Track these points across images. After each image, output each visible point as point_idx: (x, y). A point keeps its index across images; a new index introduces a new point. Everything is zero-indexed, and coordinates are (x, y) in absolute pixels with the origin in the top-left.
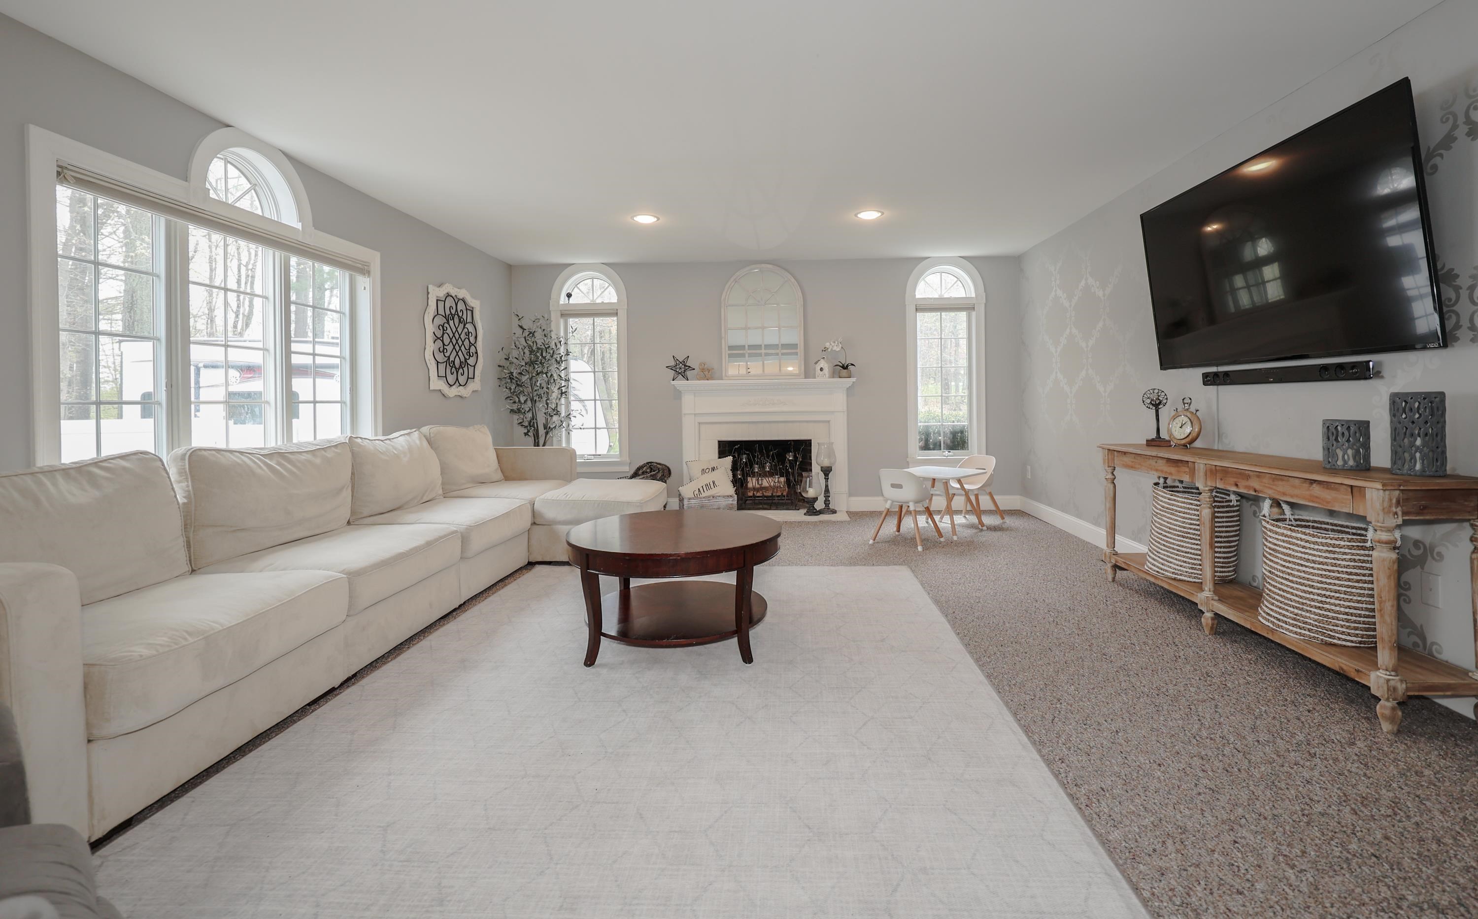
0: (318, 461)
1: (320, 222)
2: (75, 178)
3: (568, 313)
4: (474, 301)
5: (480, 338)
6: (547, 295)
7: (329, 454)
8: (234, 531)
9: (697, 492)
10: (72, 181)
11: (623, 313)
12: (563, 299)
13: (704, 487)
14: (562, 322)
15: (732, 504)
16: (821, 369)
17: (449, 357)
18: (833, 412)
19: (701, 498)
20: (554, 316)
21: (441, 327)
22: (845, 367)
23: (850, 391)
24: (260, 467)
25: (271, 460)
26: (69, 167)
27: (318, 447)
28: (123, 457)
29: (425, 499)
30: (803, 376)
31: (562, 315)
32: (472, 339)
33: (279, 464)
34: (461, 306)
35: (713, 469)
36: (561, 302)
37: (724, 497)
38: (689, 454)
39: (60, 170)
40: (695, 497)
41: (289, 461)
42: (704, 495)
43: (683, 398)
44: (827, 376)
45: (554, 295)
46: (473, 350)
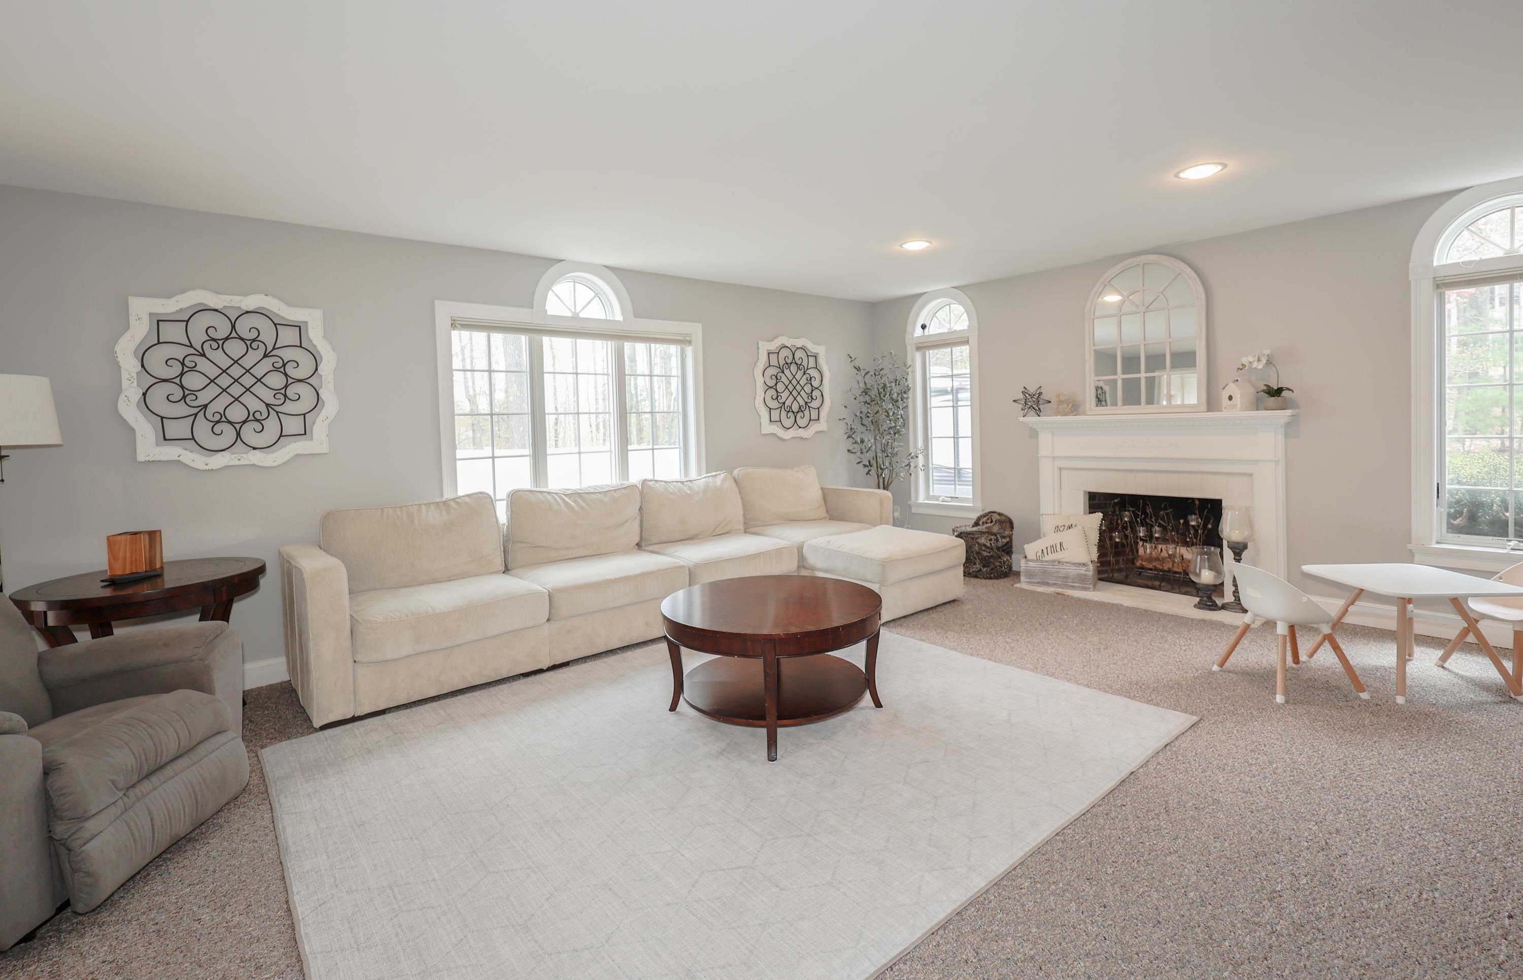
0: (606, 499)
1: (639, 310)
2: (460, 325)
3: (924, 347)
4: (816, 347)
5: (826, 381)
6: (902, 330)
7: (616, 495)
8: (534, 547)
9: (1040, 553)
10: (458, 326)
11: (974, 340)
12: (918, 332)
13: (1049, 549)
14: (918, 357)
15: (1085, 575)
16: (1230, 398)
17: (784, 403)
18: (1255, 462)
19: (1042, 561)
20: (910, 349)
21: (773, 377)
22: (1277, 392)
23: (1290, 428)
24: (558, 503)
25: (570, 498)
26: (458, 319)
27: (611, 489)
28: (468, 496)
29: (717, 532)
30: (1204, 407)
31: (918, 348)
32: (816, 383)
33: (575, 501)
34: (799, 354)
35: (1070, 527)
36: (916, 335)
37: (1073, 564)
38: (1047, 506)
39: (453, 322)
40: (1037, 560)
41: (584, 500)
42: (1047, 558)
43: (1039, 438)
44: (1239, 406)
45: (909, 329)
46: (816, 393)
